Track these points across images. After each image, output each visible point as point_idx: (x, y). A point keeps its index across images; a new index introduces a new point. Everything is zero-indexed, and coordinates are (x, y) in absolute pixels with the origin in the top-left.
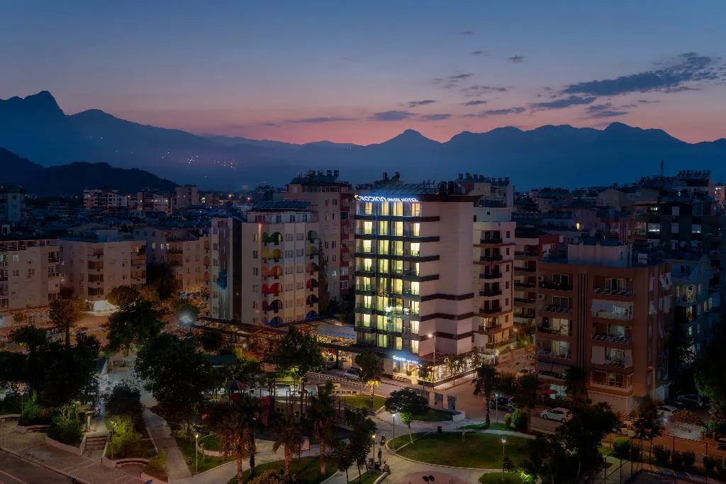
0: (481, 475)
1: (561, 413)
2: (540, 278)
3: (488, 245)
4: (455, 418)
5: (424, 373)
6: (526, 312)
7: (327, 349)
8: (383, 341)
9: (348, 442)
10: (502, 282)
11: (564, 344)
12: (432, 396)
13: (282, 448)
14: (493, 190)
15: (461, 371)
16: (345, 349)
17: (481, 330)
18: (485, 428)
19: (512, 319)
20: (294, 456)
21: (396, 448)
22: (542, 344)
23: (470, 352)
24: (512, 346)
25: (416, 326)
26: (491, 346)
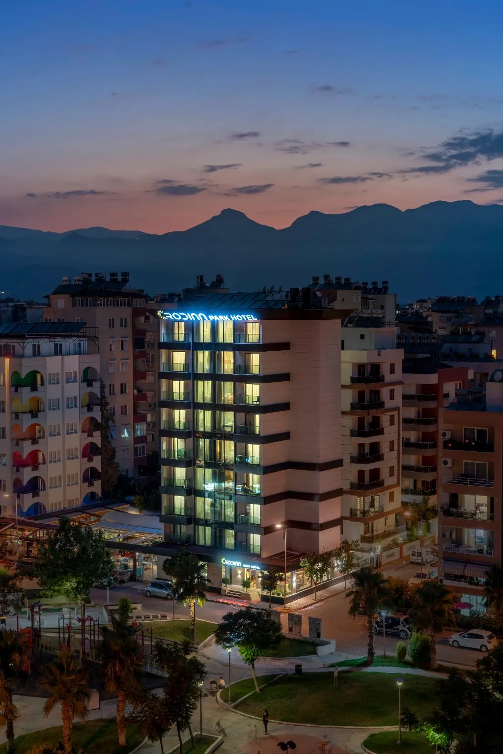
0: (364, 736)
1: (481, 637)
2: (444, 435)
3: (362, 386)
4: (321, 650)
5: (269, 583)
6: (419, 486)
7: (117, 551)
8: (205, 535)
9: (160, 693)
10: (384, 441)
11: (481, 533)
12: (284, 619)
13: (58, 707)
14: (365, 302)
15: (325, 578)
16: (145, 550)
17: (353, 516)
18: (366, 664)
19: (399, 497)
20: (76, 720)
21: (233, 701)
22: (448, 534)
23: (339, 549)
24: (400, 538)
25: (255, 510)
26: (369, 538)
